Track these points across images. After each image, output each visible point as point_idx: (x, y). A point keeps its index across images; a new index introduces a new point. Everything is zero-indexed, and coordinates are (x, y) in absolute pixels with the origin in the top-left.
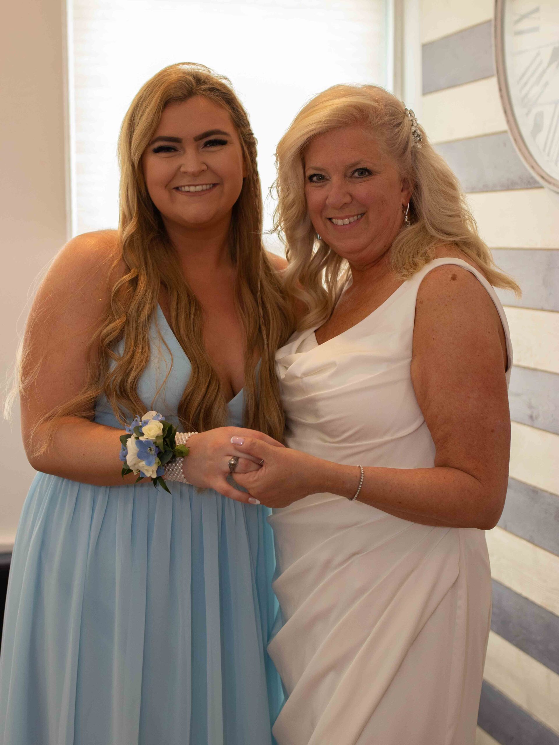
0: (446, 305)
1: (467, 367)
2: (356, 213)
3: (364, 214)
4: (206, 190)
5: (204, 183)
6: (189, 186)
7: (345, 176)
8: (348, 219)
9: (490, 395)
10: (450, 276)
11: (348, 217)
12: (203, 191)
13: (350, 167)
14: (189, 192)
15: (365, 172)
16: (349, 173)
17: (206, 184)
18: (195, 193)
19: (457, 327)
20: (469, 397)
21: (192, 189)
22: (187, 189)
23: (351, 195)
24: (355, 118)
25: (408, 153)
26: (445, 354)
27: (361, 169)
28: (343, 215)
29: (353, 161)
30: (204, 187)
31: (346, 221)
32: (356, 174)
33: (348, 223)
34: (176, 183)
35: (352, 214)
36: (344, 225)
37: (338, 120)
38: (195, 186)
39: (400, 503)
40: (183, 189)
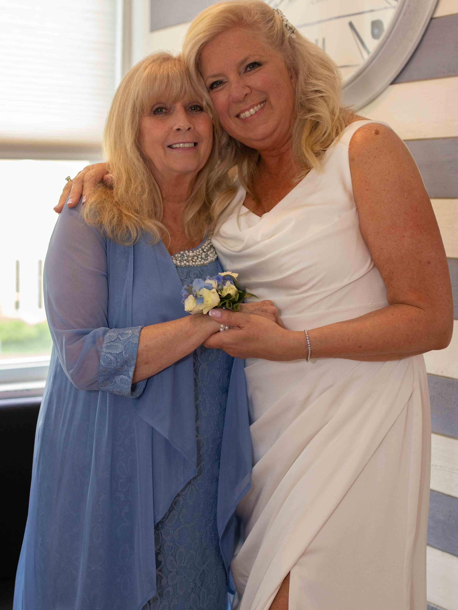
0: (375, 157)
1: (399, 209)
2: (258, 102)
3: (265, 101)
7: (240, 73)
8: (253, 109)
9: (421, 232)
10: (373, 132)
11: (252, 107)
13: (242, 64)
15: (255, 65)
16: (242, 70)
19: (386, 175)
20: (404, 236)
23: (249, 87)
24: (234, 22)
25: (286, 42)
26: (378, 202)
27: (251, 64)
28: (248, 107)
29: (242, 58)
31: (252, 111)
32: (248, 69)
33: (255, 112)
35: (255, 103)
36: (251, 115)
37: (219, 26)
39: (360, 347)
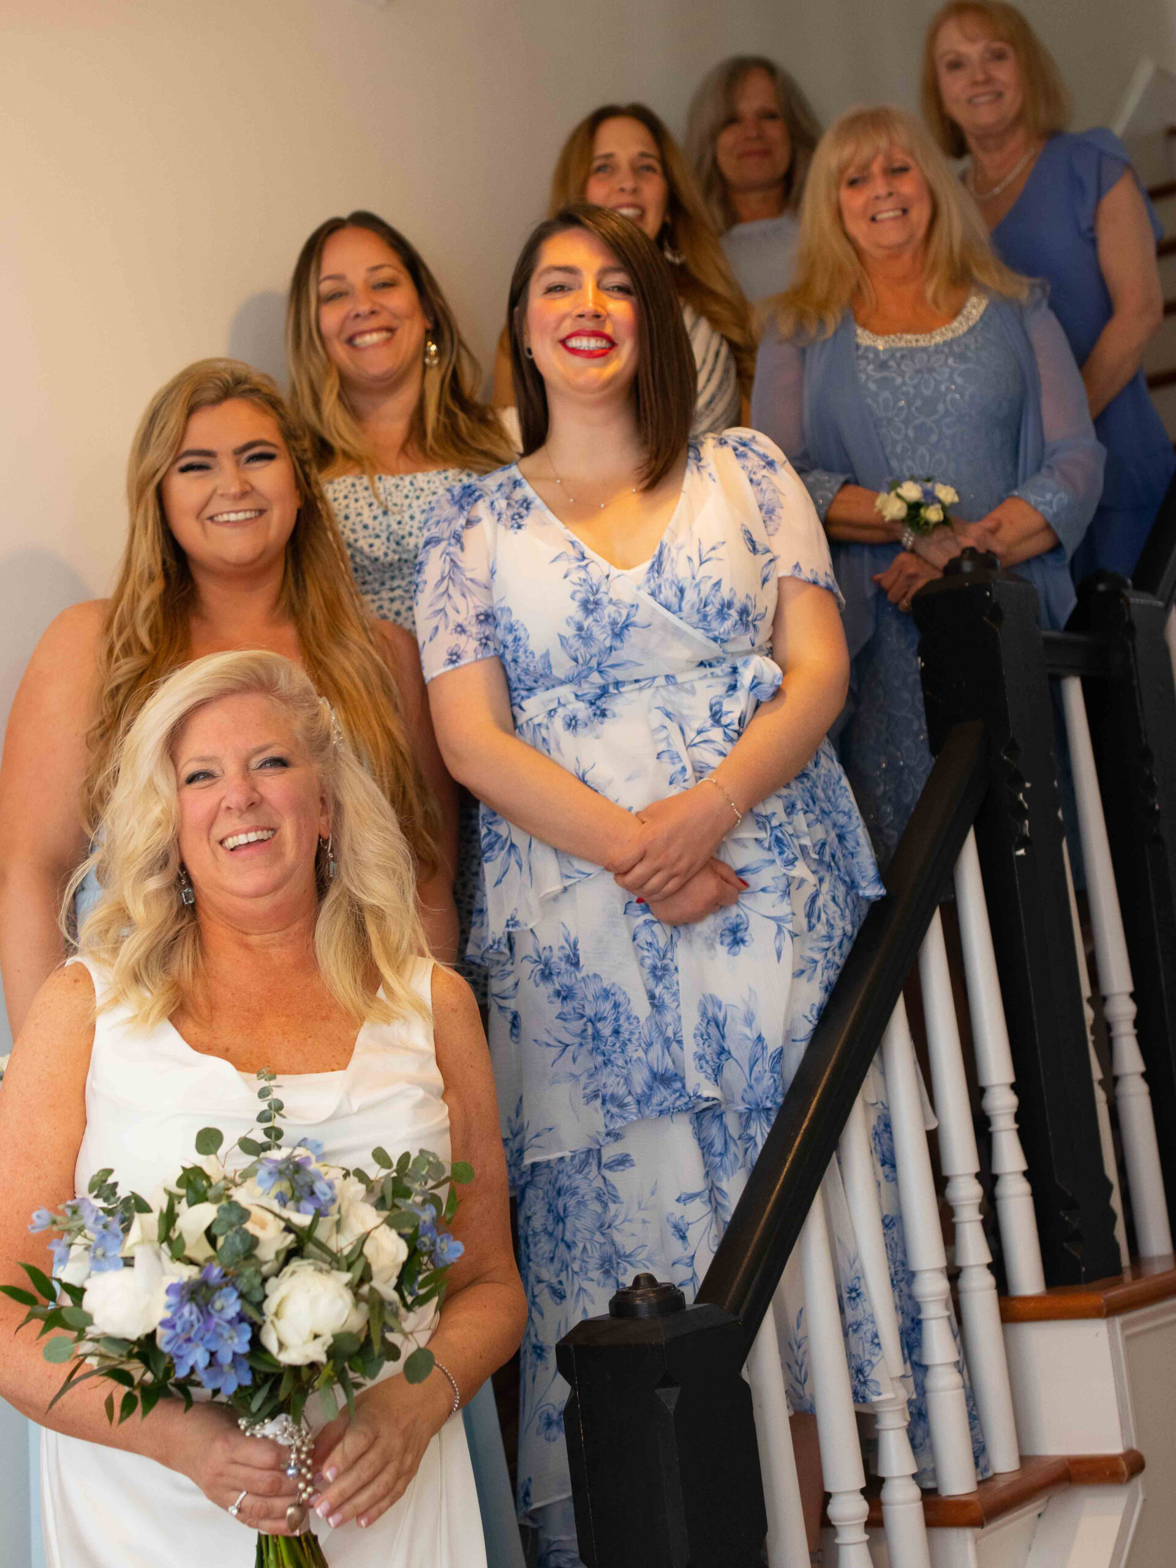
4: (251, 519)
5: (247, 508)
6: (229, 512)
12: (247, 519)
14: (228, 522)
17: (251, 510)
18: (236, 524)
21: (233, 517)
22: (225, 517)
30: (248, 515)
34: (210, 511)
38: (237, 512)
40: (220, 519)
